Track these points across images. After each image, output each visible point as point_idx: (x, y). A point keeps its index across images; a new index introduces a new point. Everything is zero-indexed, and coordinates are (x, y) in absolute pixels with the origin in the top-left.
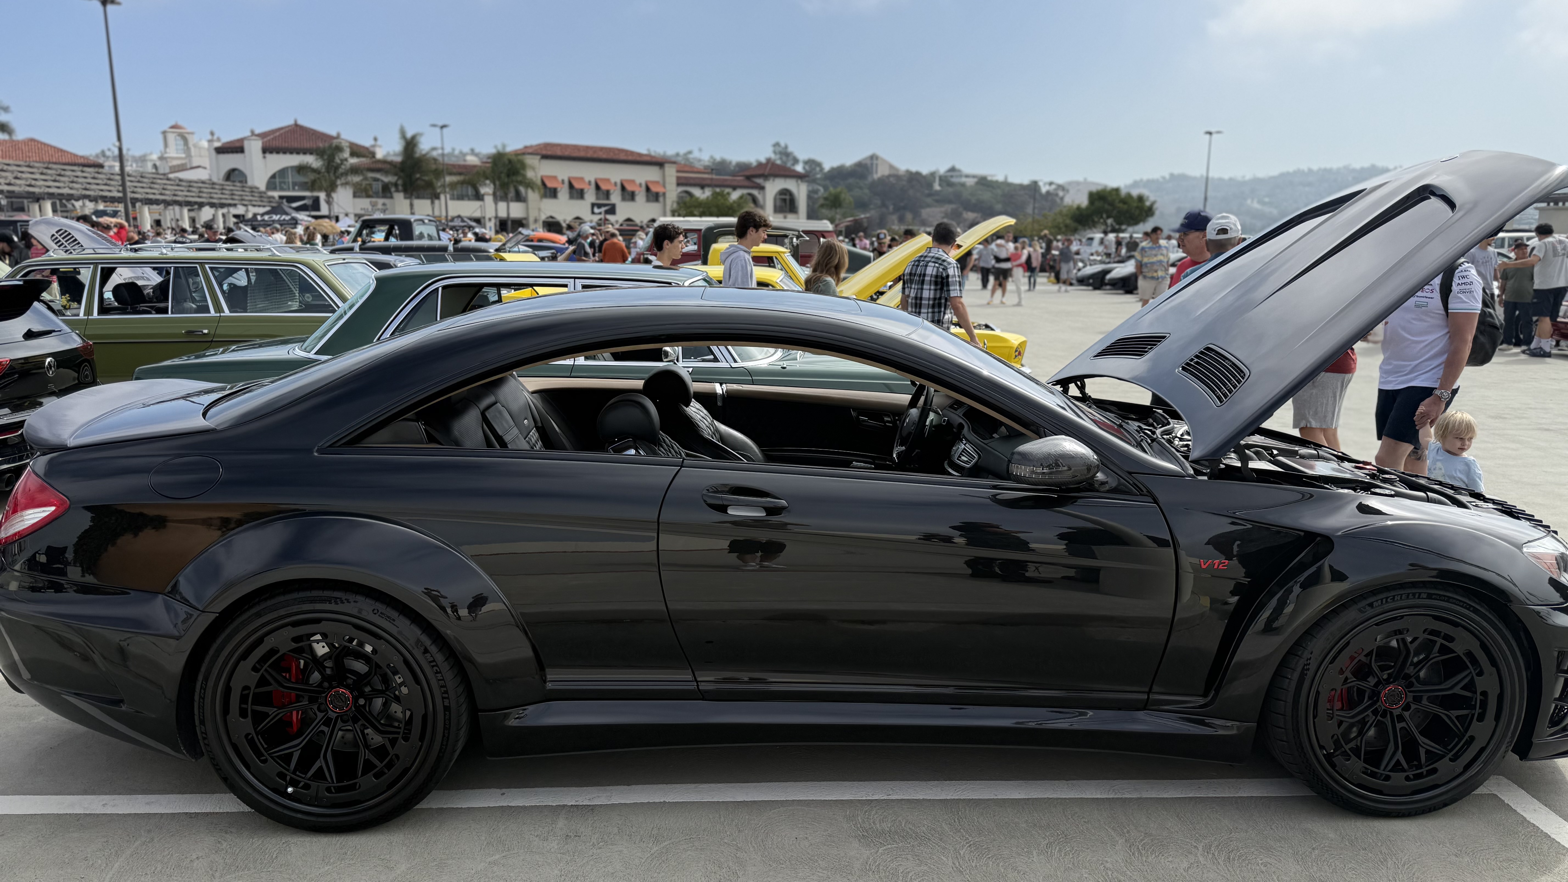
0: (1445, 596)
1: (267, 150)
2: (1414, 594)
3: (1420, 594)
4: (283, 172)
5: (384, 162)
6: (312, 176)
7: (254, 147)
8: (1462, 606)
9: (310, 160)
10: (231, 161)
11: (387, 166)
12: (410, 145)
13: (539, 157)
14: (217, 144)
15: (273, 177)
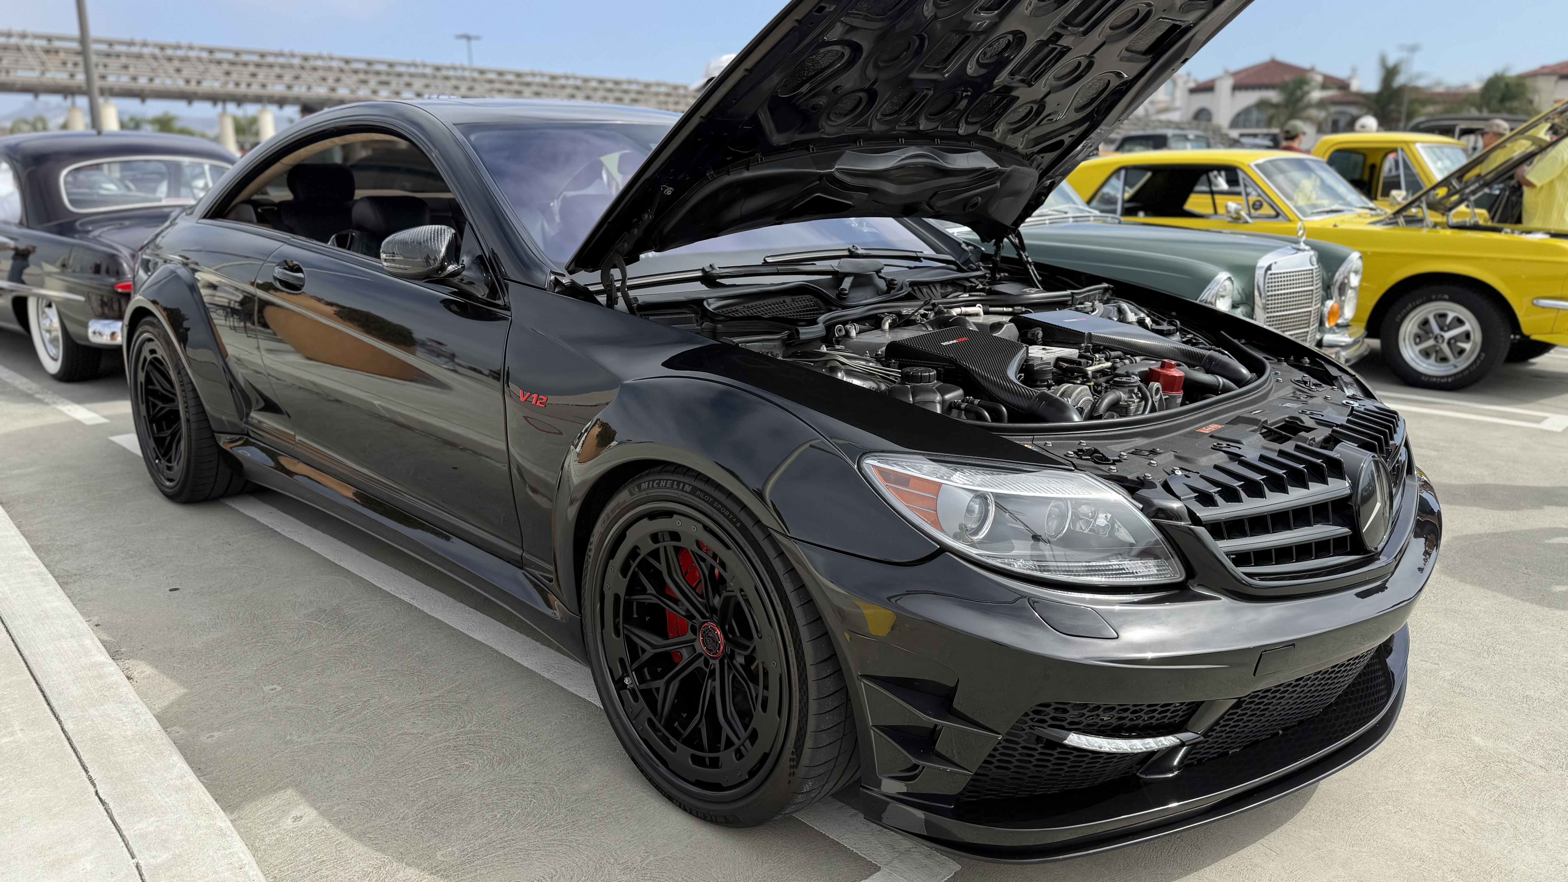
0: (710, 496)
1: (1237, 88)
2: (679, 483)
3: (685, 484)
4: (1247, 111)
5: (1358, 94)
6: (1271, 111)
7: (1225, 86)
8: (727, 517)
9: (1273, 96)
10: (1202, 101)
11: (1361, 100)
12: (1390, 73)
13: (1554, 78)
14: (1192, 85)
15: (1239, 115)
